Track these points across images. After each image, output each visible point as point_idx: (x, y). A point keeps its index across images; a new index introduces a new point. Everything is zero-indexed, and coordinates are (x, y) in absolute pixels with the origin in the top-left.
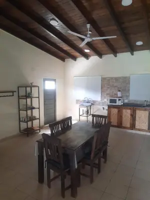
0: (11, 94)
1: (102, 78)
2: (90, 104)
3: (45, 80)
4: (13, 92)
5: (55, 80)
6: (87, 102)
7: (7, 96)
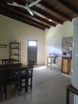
0: (5, 46)
1: (62, 38)
2: (55, 56)
3: (28, 40)
4: (6, 45)
5: (37, 41)
6: (54, 55)
7: (2, 47)
